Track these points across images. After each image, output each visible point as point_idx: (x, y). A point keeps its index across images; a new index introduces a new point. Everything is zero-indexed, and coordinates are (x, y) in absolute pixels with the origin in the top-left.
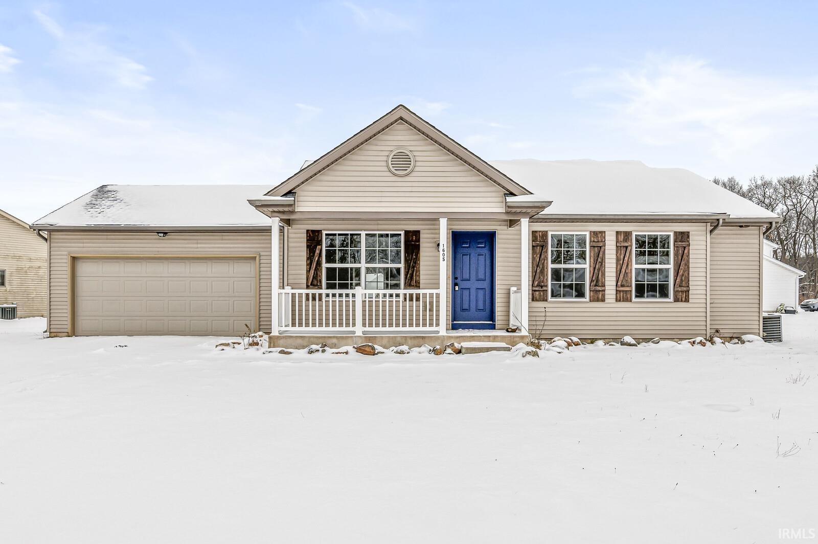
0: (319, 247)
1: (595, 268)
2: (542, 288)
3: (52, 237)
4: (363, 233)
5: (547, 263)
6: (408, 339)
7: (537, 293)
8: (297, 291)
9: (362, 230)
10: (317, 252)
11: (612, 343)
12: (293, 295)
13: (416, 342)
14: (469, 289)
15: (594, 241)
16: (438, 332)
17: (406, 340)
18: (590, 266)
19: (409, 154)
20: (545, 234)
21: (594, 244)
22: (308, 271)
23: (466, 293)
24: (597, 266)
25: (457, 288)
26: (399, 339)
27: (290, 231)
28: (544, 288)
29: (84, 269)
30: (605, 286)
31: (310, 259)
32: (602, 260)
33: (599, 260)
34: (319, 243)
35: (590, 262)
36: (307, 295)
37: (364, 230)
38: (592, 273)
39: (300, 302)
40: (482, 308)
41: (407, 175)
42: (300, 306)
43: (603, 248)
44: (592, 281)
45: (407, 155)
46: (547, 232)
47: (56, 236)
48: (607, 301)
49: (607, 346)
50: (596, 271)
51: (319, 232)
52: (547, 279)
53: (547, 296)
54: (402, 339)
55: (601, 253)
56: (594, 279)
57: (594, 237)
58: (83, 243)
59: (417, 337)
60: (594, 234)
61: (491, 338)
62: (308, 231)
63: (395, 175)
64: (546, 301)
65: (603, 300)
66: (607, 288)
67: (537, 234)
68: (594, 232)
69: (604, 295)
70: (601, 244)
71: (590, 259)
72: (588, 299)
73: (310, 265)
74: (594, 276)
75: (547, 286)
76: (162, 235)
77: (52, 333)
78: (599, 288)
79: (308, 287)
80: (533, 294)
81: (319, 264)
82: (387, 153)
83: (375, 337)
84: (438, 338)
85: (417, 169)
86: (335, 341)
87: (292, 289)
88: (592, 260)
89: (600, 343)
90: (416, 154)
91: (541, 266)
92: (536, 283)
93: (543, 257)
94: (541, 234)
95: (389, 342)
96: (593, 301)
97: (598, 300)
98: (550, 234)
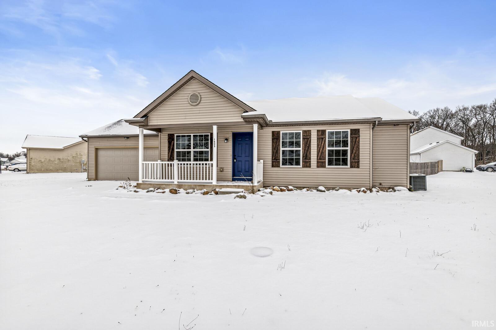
0: (173, 142)
1: (305, 150)
2: (277, 160)
3: (89, 140)
4: (192, 135)
5: (280, 147)
6: (197, 186)
7: (274, 163)
8: (164, 163)
9: (191, 133)
10: (172, 144)
11: (312, 190)
12: (162, 164)
13: (200, 188)
14: (241, 161)
15: (304, 136)
16: (212, 183)
17: (196, 186)
18: (303, 149)
19: (198, 94)
20: (278, 133)
21: (305, 137)
22: (168, 153)
23: (240, 163)
24: (306, 149)
25: (235, 161)
26: (192, 186)
27: (161, 135)
28: (278, 161)
29: (101, 153)
30: (310, 159)
31: (169, 147)
32: (309, 145)
33: (308, 145)
34: (173, 140)
35: (303, 146)
36: (168, 164)
37: (193, 133)
38: (304, 152)
39: (165, 167)
40: (248, 171)
41: (197, 105)
42: (165, 169)
43: (310, 139)
44: (303, 157)
45: (197, 95)
46: (279, 131)
47: (91, 140)
48: (312, 167)
49: (309, 192)
50: (306, 151)
51: (173, 135)
52: (280, 156)
53: (279, 165)
54: (194, 186)
55: (309, 142)
56: (304, 155)
57: (305, 134)
58: (99, 142)
59: (201, 185)
60: (305, 132)
61: (237, 187)
62: (168, 134)
63: (192, 105)
64: (279, 167)
65: (310, 167)
66: (312, 160)
67: (275, 133)
68: (305, 131)
69: (310, 164)
70: (308, 137)
71: (303, 145)
72: (301, 166)
73: (169, 150)
74: (305, 154)
75: (279, 159)
76: (126, 138)
77: (89, 179)
78: (308, 161)
79: (168, 161)
80: (272, 164)
81: (173, 149)
82: (188, 95)
83: (182, 185)
84: (211, 186)
85: (202, 102)
86: (164, 186)
87: (162, 161)
88: (304, 146)
89: (305, 189)
90: (201, 94)
91: (276, 149)
92: (274, 158)
93: (277, 144)
94: (276, 132)
95: (188, 187)
96: (304, 167)
97: (307, 167)
98: (281, 132)
